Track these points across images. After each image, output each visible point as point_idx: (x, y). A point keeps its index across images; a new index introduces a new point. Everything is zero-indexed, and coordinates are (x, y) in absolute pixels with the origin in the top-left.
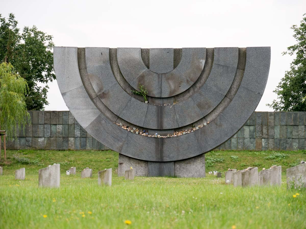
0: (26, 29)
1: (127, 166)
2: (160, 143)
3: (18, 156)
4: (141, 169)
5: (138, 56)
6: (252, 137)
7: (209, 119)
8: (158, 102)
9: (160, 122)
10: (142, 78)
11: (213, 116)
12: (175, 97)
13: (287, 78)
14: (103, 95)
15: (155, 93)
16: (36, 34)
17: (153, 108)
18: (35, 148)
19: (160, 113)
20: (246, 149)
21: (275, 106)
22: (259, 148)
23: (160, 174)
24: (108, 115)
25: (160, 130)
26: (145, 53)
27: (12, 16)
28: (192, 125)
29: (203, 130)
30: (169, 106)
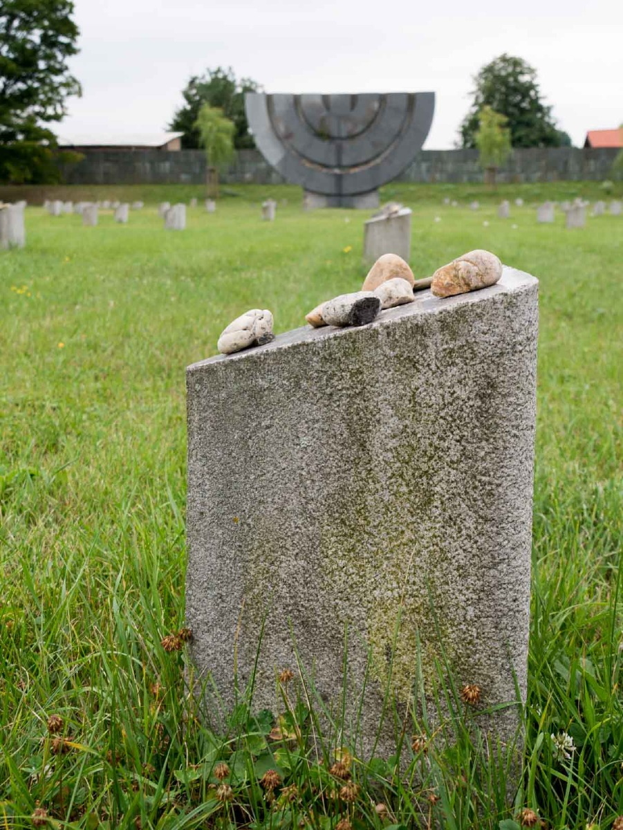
0: (243, 80)
1: (311, 200)
2: (339, 178)
3: (228, 189)
4: (323, 201)
5: (319, 101)
6: (428, 171)
7: (383, 156)
8: (338, 142)
9: (339, 157)
10: (323, 120)
11: (388, 152)
12: (352, 137)
13: (465, 120)
14: (288, 136)
15: (335, 133)
16: (252, 83)
17: (333, 147)
18: (241, 182)
19: (339, 151)
20: (422, 182)
21: (456, 144)
22: (434, 181)
23: (340, 205)
24: (293, 152)
25: (339, 166)
26: (326, 98)
27: (230, 69)
28: (367, 162)
29: (377, 167)
30: (347, 145)
